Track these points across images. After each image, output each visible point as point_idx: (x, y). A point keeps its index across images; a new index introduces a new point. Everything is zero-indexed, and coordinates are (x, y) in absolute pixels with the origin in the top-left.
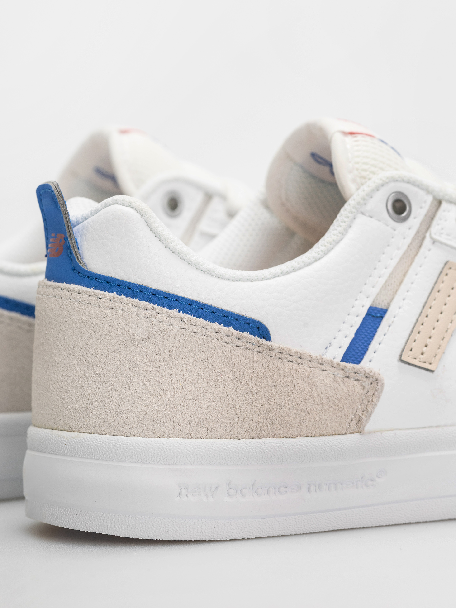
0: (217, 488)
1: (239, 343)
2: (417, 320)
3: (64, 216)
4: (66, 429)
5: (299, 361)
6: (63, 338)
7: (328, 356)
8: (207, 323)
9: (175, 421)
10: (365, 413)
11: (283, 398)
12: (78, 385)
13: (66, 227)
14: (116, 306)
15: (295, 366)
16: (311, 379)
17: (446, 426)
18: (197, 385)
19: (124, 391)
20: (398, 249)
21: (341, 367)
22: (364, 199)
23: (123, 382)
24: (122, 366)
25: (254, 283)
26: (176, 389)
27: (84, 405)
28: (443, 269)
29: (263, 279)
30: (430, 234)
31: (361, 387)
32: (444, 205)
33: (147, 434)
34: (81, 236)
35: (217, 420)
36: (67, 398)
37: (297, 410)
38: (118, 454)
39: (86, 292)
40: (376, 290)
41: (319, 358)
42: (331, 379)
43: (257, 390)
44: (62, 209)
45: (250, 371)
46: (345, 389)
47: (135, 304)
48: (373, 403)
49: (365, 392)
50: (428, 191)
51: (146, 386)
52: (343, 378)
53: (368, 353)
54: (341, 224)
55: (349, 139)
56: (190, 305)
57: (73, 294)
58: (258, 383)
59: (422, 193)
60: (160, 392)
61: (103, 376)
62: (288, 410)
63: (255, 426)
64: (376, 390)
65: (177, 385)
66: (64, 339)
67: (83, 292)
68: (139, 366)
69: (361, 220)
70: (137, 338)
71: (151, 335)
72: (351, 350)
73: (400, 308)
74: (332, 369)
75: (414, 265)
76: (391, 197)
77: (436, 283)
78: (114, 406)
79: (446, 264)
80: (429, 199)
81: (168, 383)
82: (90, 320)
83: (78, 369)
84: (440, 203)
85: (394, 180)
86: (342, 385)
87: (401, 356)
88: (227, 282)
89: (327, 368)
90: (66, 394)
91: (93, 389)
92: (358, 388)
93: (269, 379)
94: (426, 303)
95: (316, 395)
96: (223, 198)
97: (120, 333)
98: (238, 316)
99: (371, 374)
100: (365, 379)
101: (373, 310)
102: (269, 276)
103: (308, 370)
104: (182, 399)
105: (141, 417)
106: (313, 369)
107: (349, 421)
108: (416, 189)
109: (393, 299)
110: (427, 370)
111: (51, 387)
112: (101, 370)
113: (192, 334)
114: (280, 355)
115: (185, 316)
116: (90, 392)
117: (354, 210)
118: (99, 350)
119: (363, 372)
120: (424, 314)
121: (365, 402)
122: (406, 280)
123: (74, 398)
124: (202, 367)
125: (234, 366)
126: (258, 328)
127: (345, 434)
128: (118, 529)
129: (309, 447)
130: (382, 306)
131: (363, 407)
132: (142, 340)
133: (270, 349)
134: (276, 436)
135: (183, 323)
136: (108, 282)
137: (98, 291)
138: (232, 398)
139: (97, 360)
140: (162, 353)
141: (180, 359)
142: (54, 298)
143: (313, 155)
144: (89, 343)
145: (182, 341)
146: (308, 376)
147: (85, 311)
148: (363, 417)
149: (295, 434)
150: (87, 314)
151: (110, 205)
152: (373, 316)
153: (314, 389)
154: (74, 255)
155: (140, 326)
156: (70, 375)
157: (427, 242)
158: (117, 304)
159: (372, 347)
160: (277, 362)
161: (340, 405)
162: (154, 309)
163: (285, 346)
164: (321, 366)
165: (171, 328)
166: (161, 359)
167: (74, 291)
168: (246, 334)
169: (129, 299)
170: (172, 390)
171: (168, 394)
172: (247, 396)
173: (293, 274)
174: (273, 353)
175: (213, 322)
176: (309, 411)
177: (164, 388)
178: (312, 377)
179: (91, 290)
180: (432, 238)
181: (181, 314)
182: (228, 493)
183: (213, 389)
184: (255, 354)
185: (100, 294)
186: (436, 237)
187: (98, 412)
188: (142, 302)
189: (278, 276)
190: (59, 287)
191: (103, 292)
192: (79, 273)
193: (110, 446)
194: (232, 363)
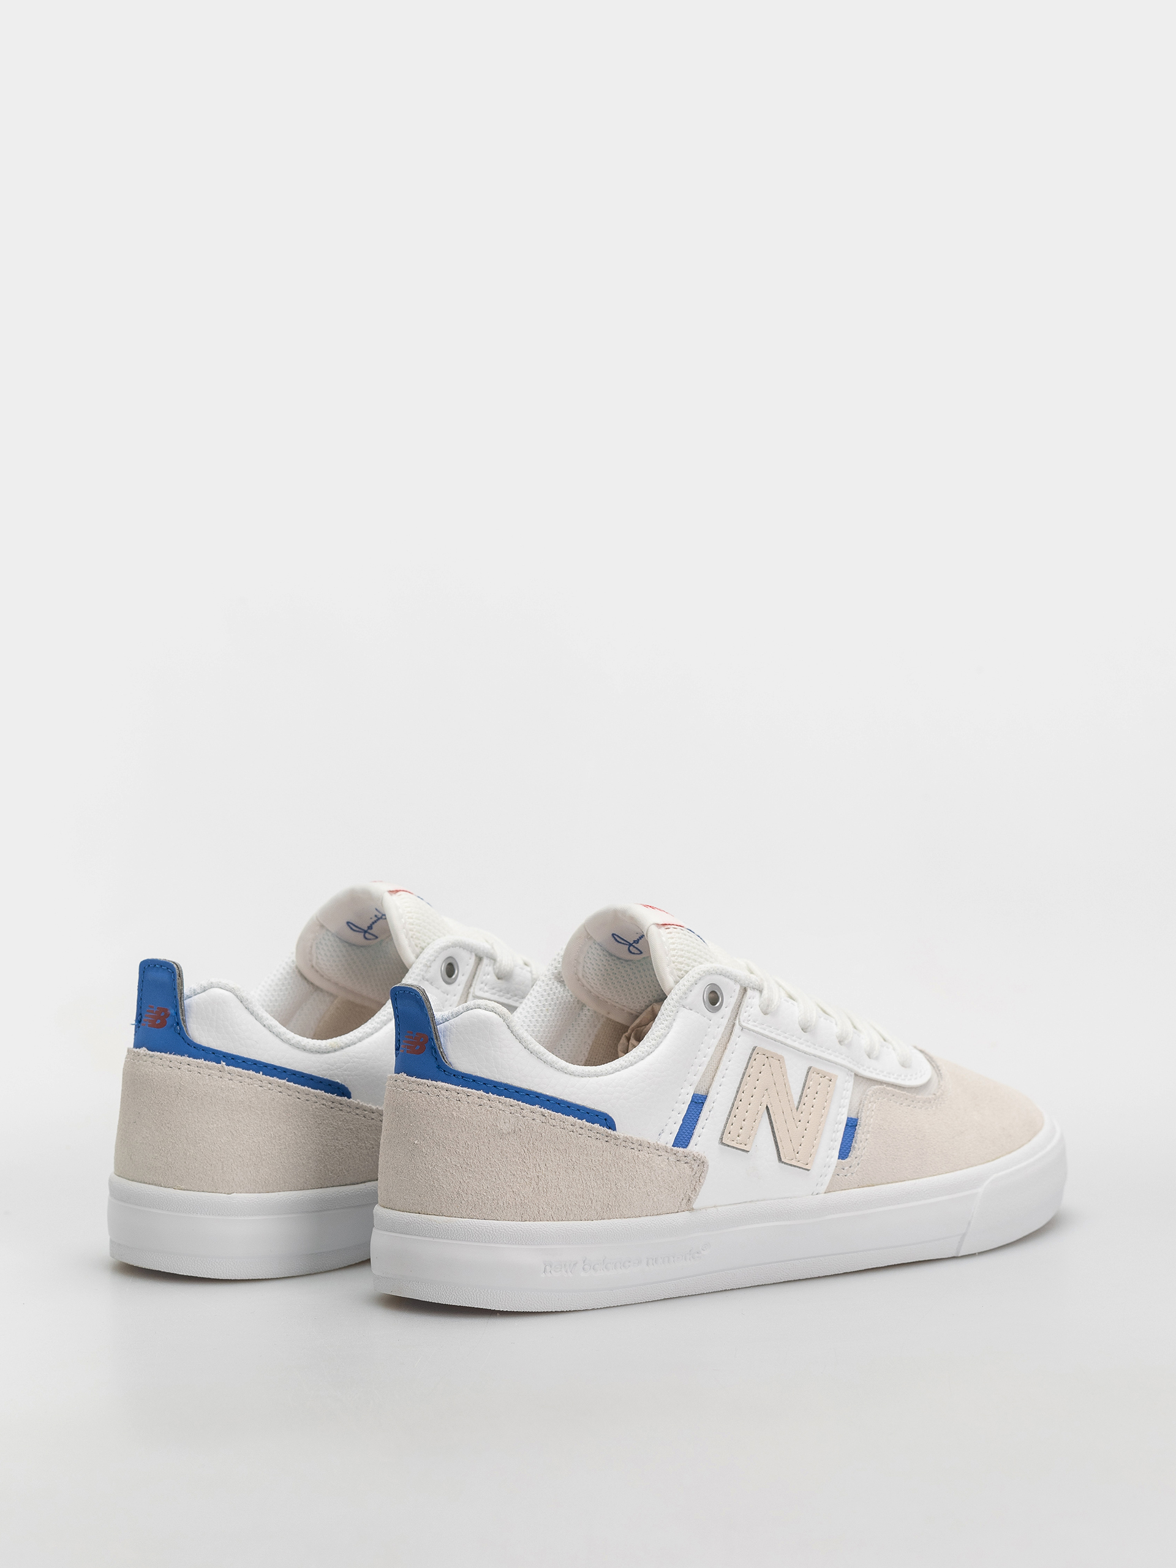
0: (575, 1264)
1: (591, 1134)
2: (733, 1104)
3: (431, 1019)
4: (436, 1214)
5: (640, 1147)
6: (431, 1131)
7: (662, 1143)
8: (564, 1116)
9: (540, 1206)
10: (693, 1192)
11: (627, 1182)
12: (449, 1174)
13: (433, 1029)
14: (484, 1104)
15: (637, 1153)
16: (650, 1164)
17: (758, 1201)
18: (557, 1173)
19: (494, 1180)
20: (714, 1038)
21: (674, 1152)
22: (685, 993)
23: (493, 1171)
24: (491, 1157)
25: (599, 1077)
26: (540, 1177)
27: (455, 1193)
28: (752, 1054)
29: (606, 1074)
30: (739, 1022)
31: (691, 1170)
32: (749, 992)
33: (516, 1218)
34: (444, 1036)
35: (574, 1204)
36: (437, 1186)
37: (639, 1193)
38: (491, 1237)
39: (455, 1090)
40: (697, 1079)
41: (656, 1145)
42: (666, 1163)
43: (607, 1175)
44: (429, 1013)
45: (601, 1159)
46: (677, 1171)
47: (502, 1101)
48: (701, 1184)
49: (694, 1173)
50: (736, 981)
51: (514, 1175)
52: (675, 1162)
53: (694, 1137)
54: (667, 1018)
55: (663, 930)
56: (548, 1100)
57: (442, 1091)
58: (607, 1170)
59: (732, 983)
60: (526, 1180)
61: (473, 1167)
62: (632, 1193)
63: (605, 1209)
64: (703, 1172)
65: (540, 1174)
66: (433, 1132)
67: (452, 1089)
68: (507, 1157)
69: (684, 1012)
70: (504, 1132)
71: (517, 1129)
72: (680, 1136)
73: (718, 1094)
74: (666, 1154)
75: (727, 1051)
76: (706, 989)
77: (746, 1068)
78: (484, 1194)
79: (754, 1050)
80: (737, 988)
81: (533, 1172)
82: (460, 1116)
83: (448, 1159)
84: (745, 990)
85: (709, 973)
86: (675, 1168)
87: (721, 1139)
88: (577, 1078)
89: (663, 1154)
90: (436, 1182)
91: (464, 1178)
92: (688, 1171)
93: (616, 1165)
94: (739, 1088)
95: (654, 1179)
96: (493, 959)
97: (489, 1128)
98: (589, 1109)
99: (699, 1157)
100: (693, 1162)
101: (696, 1097)
102: (612, 1071)
103: (647, 1155)
104: (545, 1186)
105: (511, 1203)
106: (651, 1155)
107: (680, 1200)
108: (727, 980)
109: (711, 1085)
110: (743, 1150)
111: (418, 1175)
112: (471, 1161)
113: (552, 1127)
114: (624, 1144)
115: (545, 1111)
116: (462, 1181)
117: (677, 1004)
118: (469, 1143)
119: (692, 1156)
120: (738, 1099)
121: (694, 1183)
122: (721, 1067)
123: (444, 1186)
124: (561, 1157)
125: (587, 1155)
126: (606, 1120)
127: (678, 1212)
128: (489, 1303)
129: (649, 1225)
130: (702, 1092)
131: (692, 1187)
132: (509, 1133)
133: (616, 1138)
134: (622, 1216)
135: (544, 1117)
136: (474, 1081)
137: (465, 1089)
138: (586, 1184)
139: (468, 1152)
140: (527, 1145)
141: (542, 1150)
142: (419, 1094)
143: (613, 935)
144: (459, 1137)
145: (543, 1134)
146: (648, 1162)
147: (455, 1108)
148: (692, 1196)
149: (637, 1215)
150: (457, 1110)
151: (472, 1009)
152: (696, 1103)
153: (653, 1173)
154: (440, 1054)
155: (507, 1121)
156: (440, 1165)
157: (737, 1028)
158: (485, 1101)
159: (697, 1132)
160: (622, 1150)
161: (673, 1186)
162: (519, 1105)
163: (628, 1135)
164: (657, 1151)
165: (534, 1122)
166: (526, 1151)
167: (442, 1088)
168: (597, 1126)
169: (495, 1096)
170: (536, 1178)
171: (533, 1182)
172: (598, 1182)
173: (631, 1067)
174: (619, 1141)
175: (569, 1116)
176: (649, 1193)
177: (530, 1176)
178: (651, 1162)
179: (459, 1088)
180: (741, 1025)
181: (542, 1109)
182: (583, 1269)
183: (571, 1177)
184: (604, 1142)
185: (468, 1092)
186: (744, 1024)
187: (470, 1198)
188: (508, 1099)
189: (619, 1071)
190: (425, 1084)
191: (470, 1090)
192: (444, 1071)
193: (483, 1230)
194: (585, 1152)
